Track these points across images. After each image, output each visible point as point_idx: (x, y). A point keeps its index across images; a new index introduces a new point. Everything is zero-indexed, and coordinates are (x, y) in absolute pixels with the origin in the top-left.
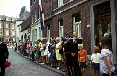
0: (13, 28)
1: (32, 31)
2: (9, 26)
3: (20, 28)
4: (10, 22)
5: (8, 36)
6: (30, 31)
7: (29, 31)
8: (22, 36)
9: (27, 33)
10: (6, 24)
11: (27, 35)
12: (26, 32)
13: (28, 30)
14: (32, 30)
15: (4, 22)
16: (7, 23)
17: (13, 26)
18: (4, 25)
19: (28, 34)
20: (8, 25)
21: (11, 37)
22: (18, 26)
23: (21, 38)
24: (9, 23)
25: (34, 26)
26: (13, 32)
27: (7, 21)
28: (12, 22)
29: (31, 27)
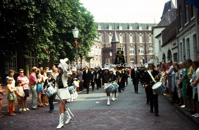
0: (150, 42)
1: (181, 43)
2: (145, 39)
3: (160, 41)
4: (145, 33)
5: (143, 56)
6: (177, 45)
7: (175, 44)
8: (164, 55)
9: (172, 49)
10: (139, 37)
11: (173, 52)
12: (170, 46)
13: (173, 43)
14: (181, 41)
15: (136, 33)
16: (141, 34)
17: (150, 38)
18: (137, 37)
19: (174, 50)
20: (143, 37)
21: (147, 57)
22: (157, 37)
23: (163, 59)
24: (143, 34)
25: (183, 34)
26: (151, 49)
27: (141, 32)
28: (148, 32)
29: (179, 37)
